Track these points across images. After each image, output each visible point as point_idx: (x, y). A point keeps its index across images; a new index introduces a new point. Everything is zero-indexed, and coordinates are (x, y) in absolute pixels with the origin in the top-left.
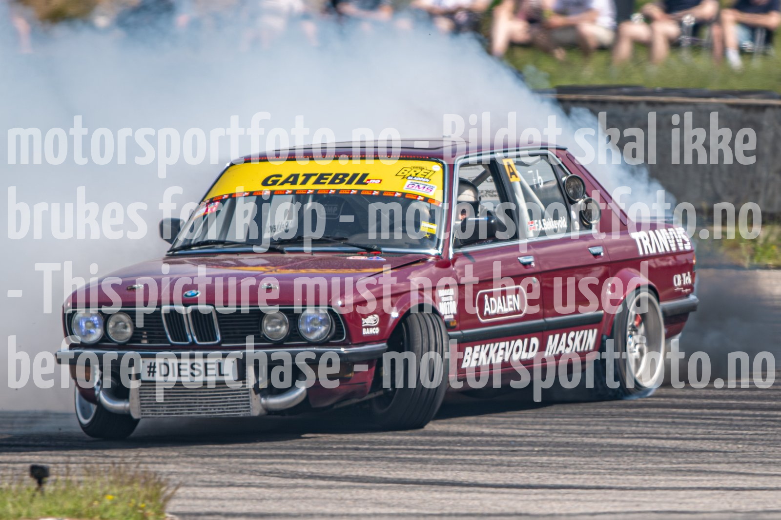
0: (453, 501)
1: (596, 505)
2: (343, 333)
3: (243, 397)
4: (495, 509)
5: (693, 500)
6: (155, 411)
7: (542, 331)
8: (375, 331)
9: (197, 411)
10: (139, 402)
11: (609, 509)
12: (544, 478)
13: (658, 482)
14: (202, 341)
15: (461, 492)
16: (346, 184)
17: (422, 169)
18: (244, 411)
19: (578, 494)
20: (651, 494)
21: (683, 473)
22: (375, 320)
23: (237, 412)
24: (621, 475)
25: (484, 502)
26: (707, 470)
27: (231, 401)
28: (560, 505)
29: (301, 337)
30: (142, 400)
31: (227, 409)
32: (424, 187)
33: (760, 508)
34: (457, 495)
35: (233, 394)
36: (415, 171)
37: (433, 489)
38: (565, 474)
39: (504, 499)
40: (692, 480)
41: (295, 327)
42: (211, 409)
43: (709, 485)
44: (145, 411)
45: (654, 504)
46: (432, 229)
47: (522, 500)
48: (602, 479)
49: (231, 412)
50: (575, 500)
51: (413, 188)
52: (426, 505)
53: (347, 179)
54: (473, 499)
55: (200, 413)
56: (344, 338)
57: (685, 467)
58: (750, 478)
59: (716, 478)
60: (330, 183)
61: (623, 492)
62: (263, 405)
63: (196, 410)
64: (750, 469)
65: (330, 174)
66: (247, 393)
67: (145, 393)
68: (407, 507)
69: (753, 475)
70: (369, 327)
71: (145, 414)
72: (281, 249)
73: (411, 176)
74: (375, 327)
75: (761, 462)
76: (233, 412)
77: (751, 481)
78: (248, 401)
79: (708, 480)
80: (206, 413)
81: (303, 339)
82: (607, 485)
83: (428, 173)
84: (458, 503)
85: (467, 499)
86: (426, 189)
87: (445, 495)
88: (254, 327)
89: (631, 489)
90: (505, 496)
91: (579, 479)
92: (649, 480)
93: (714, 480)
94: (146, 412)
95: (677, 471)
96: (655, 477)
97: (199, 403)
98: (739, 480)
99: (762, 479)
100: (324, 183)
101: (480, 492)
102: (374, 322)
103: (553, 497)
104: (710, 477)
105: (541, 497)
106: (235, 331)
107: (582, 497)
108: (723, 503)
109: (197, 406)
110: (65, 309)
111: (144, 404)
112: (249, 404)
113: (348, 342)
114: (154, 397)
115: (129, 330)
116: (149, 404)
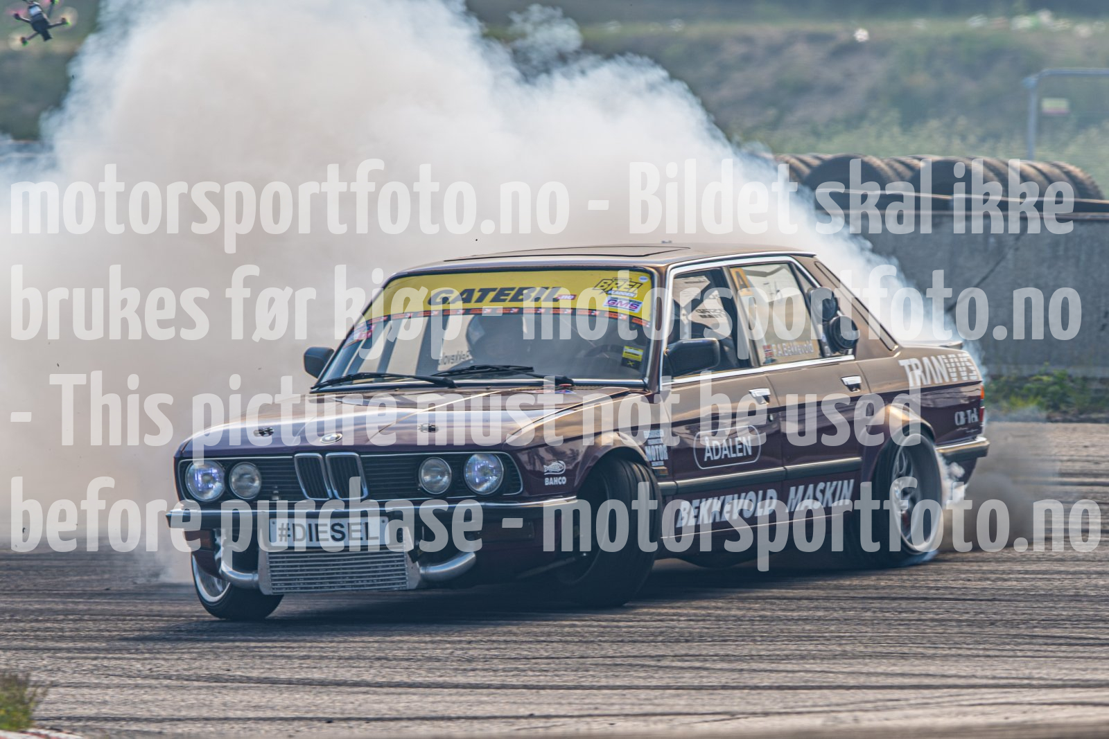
2: (520, 484)
3: (397, 566)
6: (289, 584)
7: (780, 482)
8: (561, 481)
9: (340, 585)
10: (270, 574)
14: (345, 496)
18: (398, 584)
22: (561, 468)
23: (390, 584)
27: (383, 571)
29: (468, 489)
30: (273, 571)
31: (378, 580)
35: (384, 562)
36: (617, 284)
41: (459, 477)
42: (357, 581)
44: (276, 584)
46: (638, 355)
49: (383, 585)
55: (343, 587)
56: (522, 489)
60: (511, 300)
62: (421, 576)
63: (339, 582)
65: (512, 289)
66: (403, 561)
67: (276, 562)
70: (553, 476)
74: (562, 476)
76: (385, 584)
78: (403, 570)
80: (352, 586)
81: (472, 492)
88: (409, 477)
94: (278, 586)
97: (343, 573)
100: (504, 300)
102: (560, 470)
106: (385, 483)
109: (339, 578)
110: (177, 460)
111: (275, 576)
112: (404, 574)
113: (526, 494)
114: (288, 566)
115: (257, 483)
116: (282, 576)
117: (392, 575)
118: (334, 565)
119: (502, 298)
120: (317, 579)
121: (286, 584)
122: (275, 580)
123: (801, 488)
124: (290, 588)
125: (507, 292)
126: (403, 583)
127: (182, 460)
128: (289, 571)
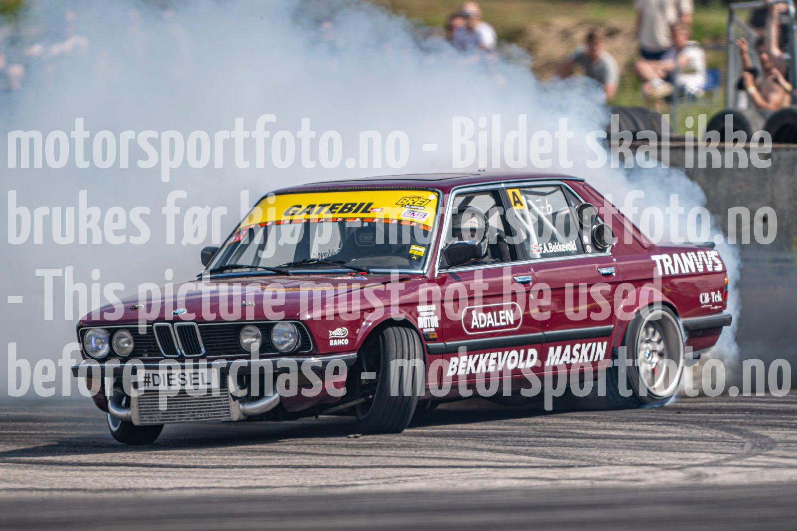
0: (60, 479)
1: (182, 481)
2: (310, 345)
3: (224, 404)
4: (96, 486)
5: (266, 477)
6: (152, 417)
7: (540, 343)
8: (343, 342)
9: (186, 418)
10: (138, 410)
11: (194, 485)
12: (138, 458)
13: (236, 461)
14: (189, 354)
15: (67, 470)
16: (353, 212)
17: (419, 198)
18: (225, 416)
19: (168, 472)
20: (231, 472)
21: (258, 453)
22: (344, 333)
23: (219, 417)
24: (204, 455)
25: (86, 479)
26: (278, 451)
27: (215, 408)
28: (152, 481)
29: (274, 348)
30: (140, 408)
31: (211, 414)
32: (418, 214)
33: (323, 483)
34: (64, 473)
35: (215, 401)
36: (413, 200)
37: (43, 468)
38: (156, 454)
39: (104, 476)
40: (265, 459)
41: (268, 340)
42: (198, 415)
43: (280, 463)
44: (143, 417)
45: (233, 481)
46: (420, 251)
47: (120, 477)
48: (188, 459)
49: (215, 417)
50: (165, 477)
51: (409, 215)
52: (38, 481)
53: (354, 208)
54: (77, 477)
55: (188, 419)
56: (312, 349)
57: (260, 448)
58: (314, 457)
59: (286, 457)
60: (339, 212)
61: (206, 469)
62: (241, 411)
63: (185, 416)
64: (315, 449)
65: (341, 204)
66: (228, 400)
67: (143, 401)
68: (21, 483)
69: (317, 454)
70: (337, 339)
71: (144, 421)
72: (286, 272)
73: (408, 204)
74: (344, 338)
75: (324, 444)
76: (217, 417)
77: (315, 459)
78: (228, 407)
79: (279, 459)
80: (194, 419)
81: (277, 350)
82: (192, 464)
83: (424, 202)
84: (64, 480)
85: (71, 476)
86: (419, 215)
87: (53, 474)
88: (233, 340)
89: (213, 467)
90: (105, 473)
91: (169, 458)
92: (228, 459)
93: (284, 459)
94: (145, 419)
95: (252, 451)
96: (233, 457)
97: (189, 409)
98: (305, 459)
99: (325, 458)
100: (334, 212)
101: (82, 470)
102: (343, 334)
103: (146, 474)
104: (280, 457)
105: (136, 474)
106: (218, 344)
107: (171, 475)
108: (291, 479)
109: (186, 413)
110: (79, 328)
111: (142, 411)
112: (229, 410)
113: (315, 352)
114: (151, 404)
115: (132, 346)
116: (147, 411)
117: (221, 410)
118: (182, 403)
121: (149, 417)
122: (142, 414)
124: (152, 421)
125: (337, 207)
126: (228, 416)
127: (82, 329)
128: (152, 407)
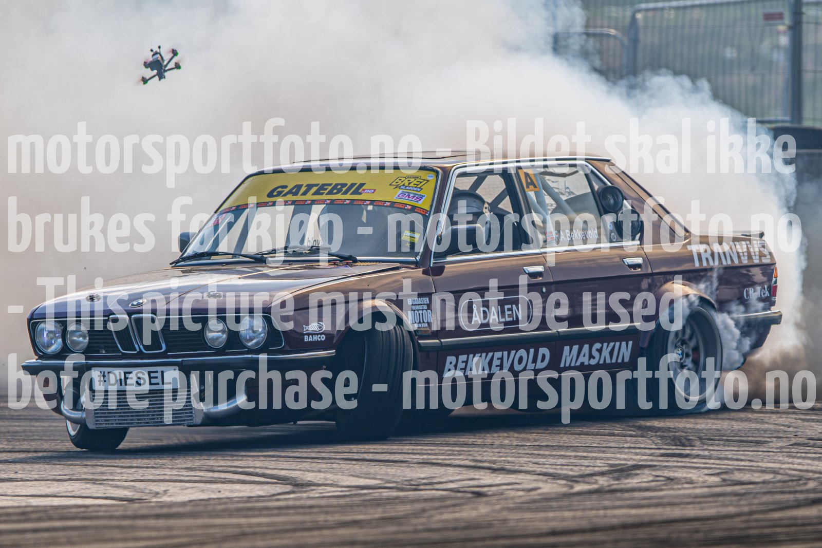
2: (282, 341)
6: (108, 421)
7: (554, 341)
8: (320, 338)
14: (149, 350)
16: (342, 194)
17: (416, 178)
18: (187, 420)
22: (320, 328)
23: (181, 421)
29: (241, 344)
32: (414, 196)
36: (409, 181)
41: (235, 335)
42: (158, 418)
44: (99, 421)
46: (414, 238)
49: (176, 421)
51: (403, 198)
53: (344, 189)
55: (147, 423)
56: (283, 345)
60: (327, 194)
63: (144, 419)
65: (330, 185)
70: (312, 334)
71: (99, 424)
74: (321, 334)
78: (191, 409)
80: (154, 422)
81: (245, 347)
83: (421, 182)
88: (197, 335)
97: (147, 412)
100: (322, 194)
102: (319, 329)
106: (180, 339)
109: (145, 415)
110: (29, 320)
111: (98, 413)
112: (191, 413)
113: (288, 349)
115: (87, 340)
116: (102, 413)
117: (183, 413)
119: (321, 191)
120: (128, 416)
121: (105, 420)
122: (97, 417)
123: (576, 348)
124: (108, 424)
125: (325, 187)
126: (191, 420)
127: (34, 321)
